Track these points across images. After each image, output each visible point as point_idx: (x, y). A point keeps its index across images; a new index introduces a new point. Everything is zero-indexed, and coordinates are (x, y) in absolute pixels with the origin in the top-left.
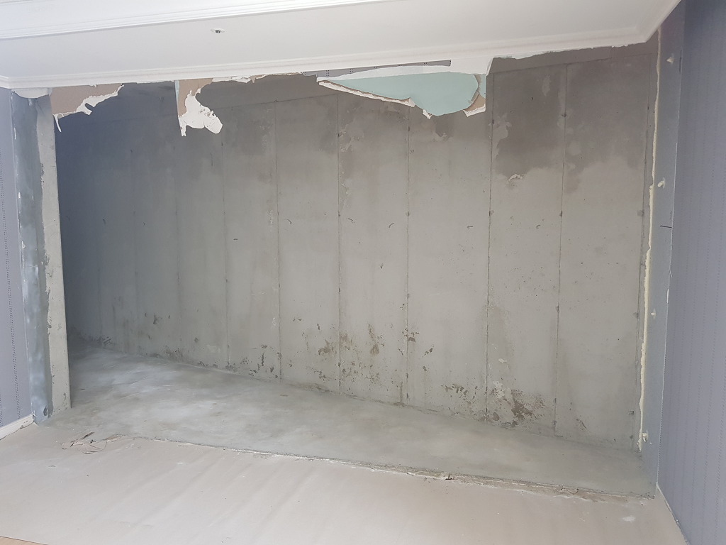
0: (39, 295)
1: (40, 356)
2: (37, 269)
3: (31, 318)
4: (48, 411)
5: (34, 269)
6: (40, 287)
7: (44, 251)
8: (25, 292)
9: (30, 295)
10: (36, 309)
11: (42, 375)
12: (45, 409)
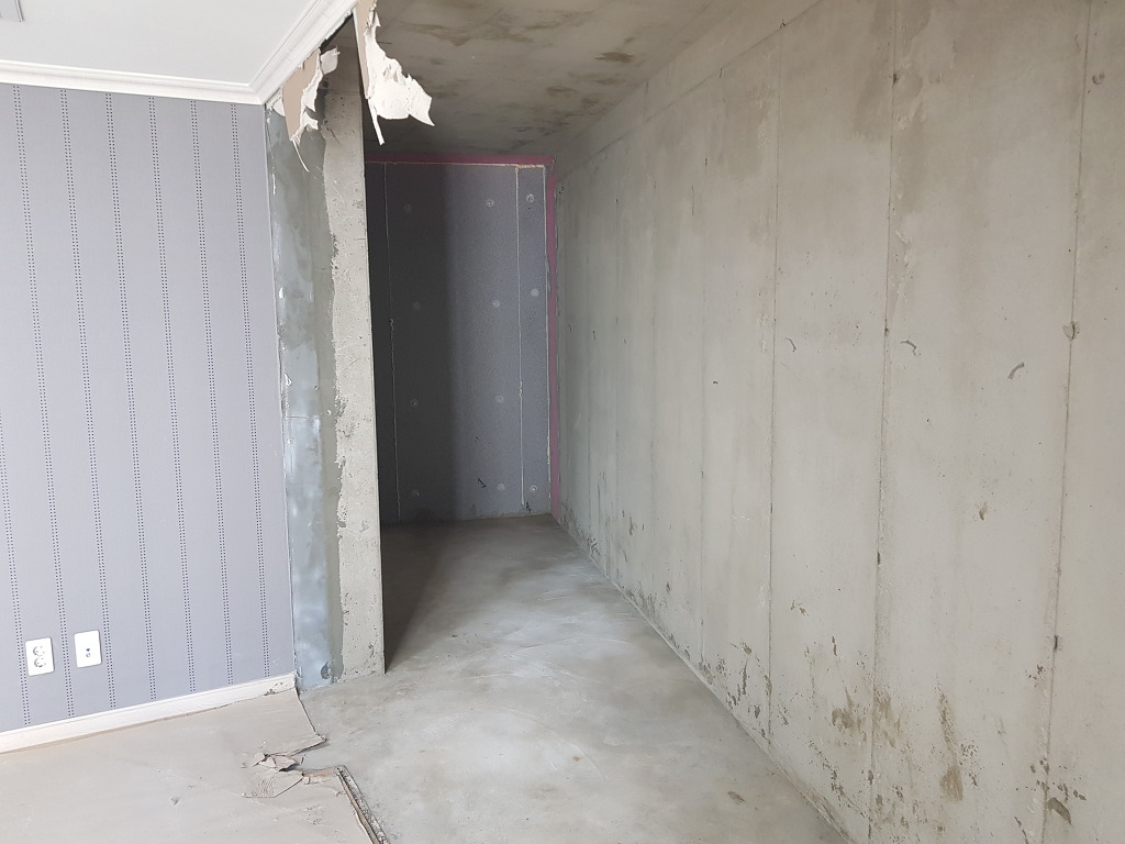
0: (319, 468)
1: (317, 574)
2: (317, 423)
3: (302, 506)
4: (332, 671)
5: (311, 423)
6: (323, 454)
7: (335, 392)
8: (290, 461)
9: (300, 467)
10: (312, 492)
11: (321, 608)
12: (325, 668)
